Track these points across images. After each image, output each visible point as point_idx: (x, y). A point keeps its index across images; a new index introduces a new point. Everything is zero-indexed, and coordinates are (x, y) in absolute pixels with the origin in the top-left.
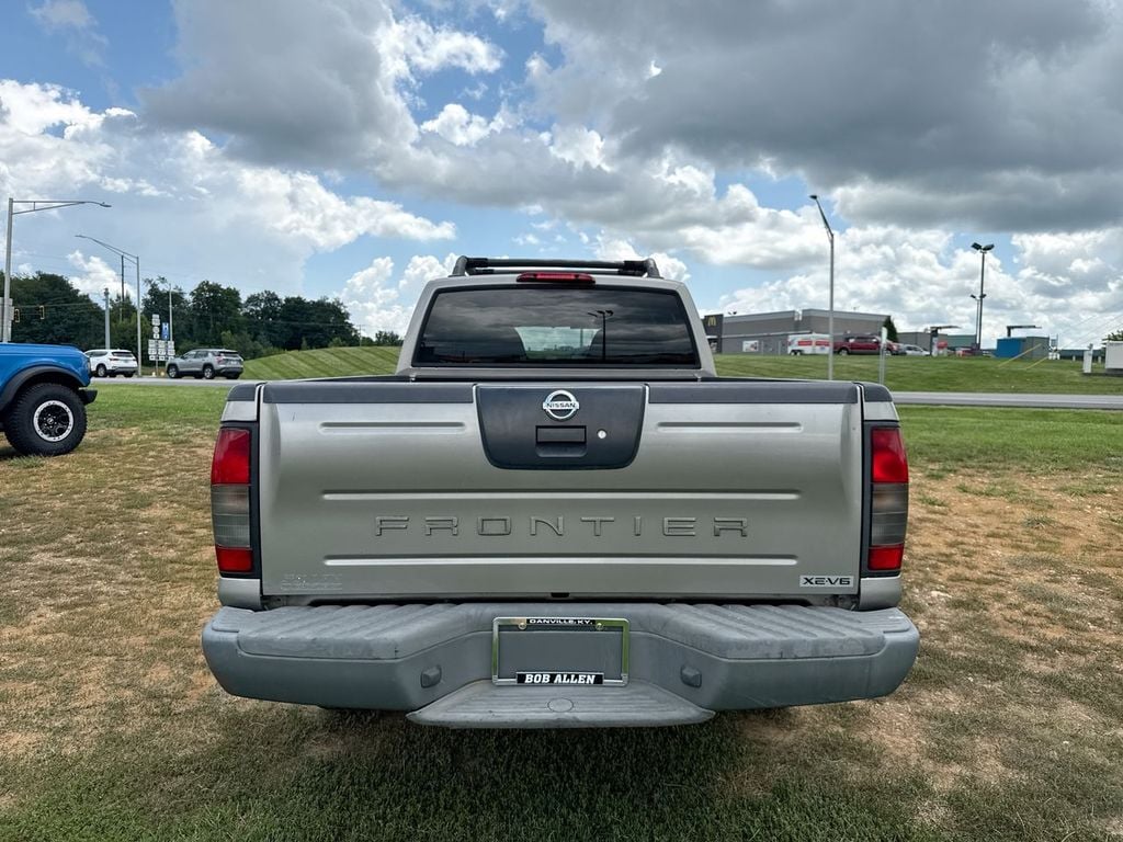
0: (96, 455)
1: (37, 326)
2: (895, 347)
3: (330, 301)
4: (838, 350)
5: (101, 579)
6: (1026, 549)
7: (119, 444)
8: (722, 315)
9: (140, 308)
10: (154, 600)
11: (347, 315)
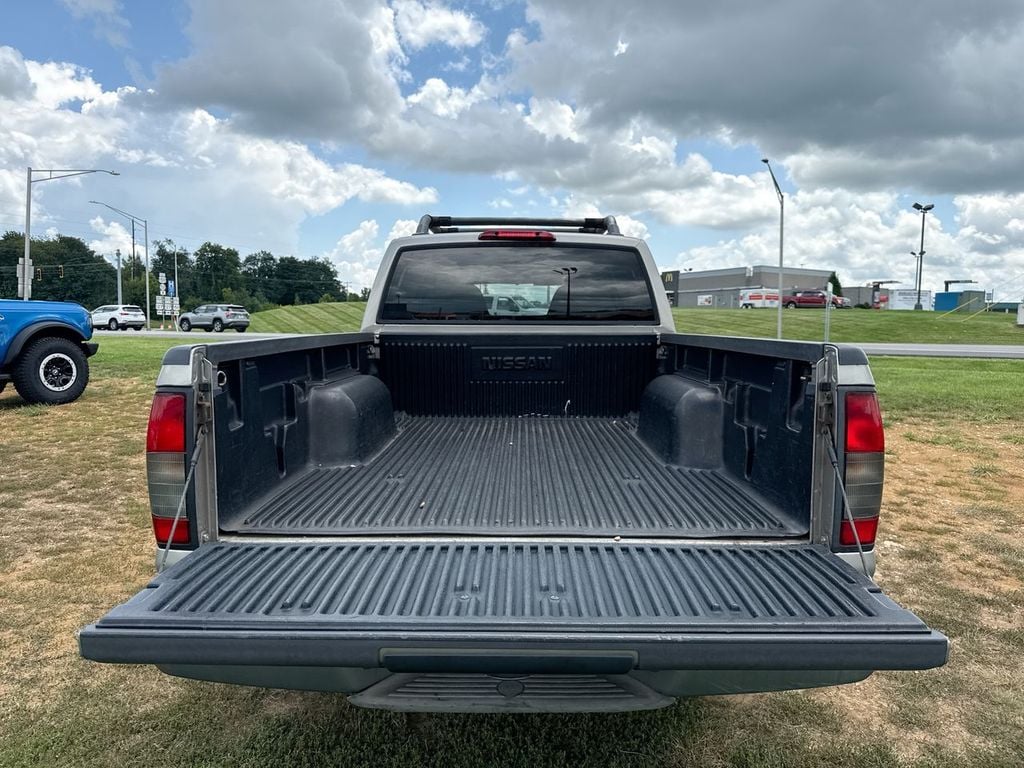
0: (98, 403)
1: (58, 284)
2: (839, 302)
3: (320, 260)
4: (786, 304)
5: (87, 525)
6: (975, 498)
7: (120, 393)
8: (678, 272)
9: (150, 267)
10: (134, 547)
11: (335, 274)
